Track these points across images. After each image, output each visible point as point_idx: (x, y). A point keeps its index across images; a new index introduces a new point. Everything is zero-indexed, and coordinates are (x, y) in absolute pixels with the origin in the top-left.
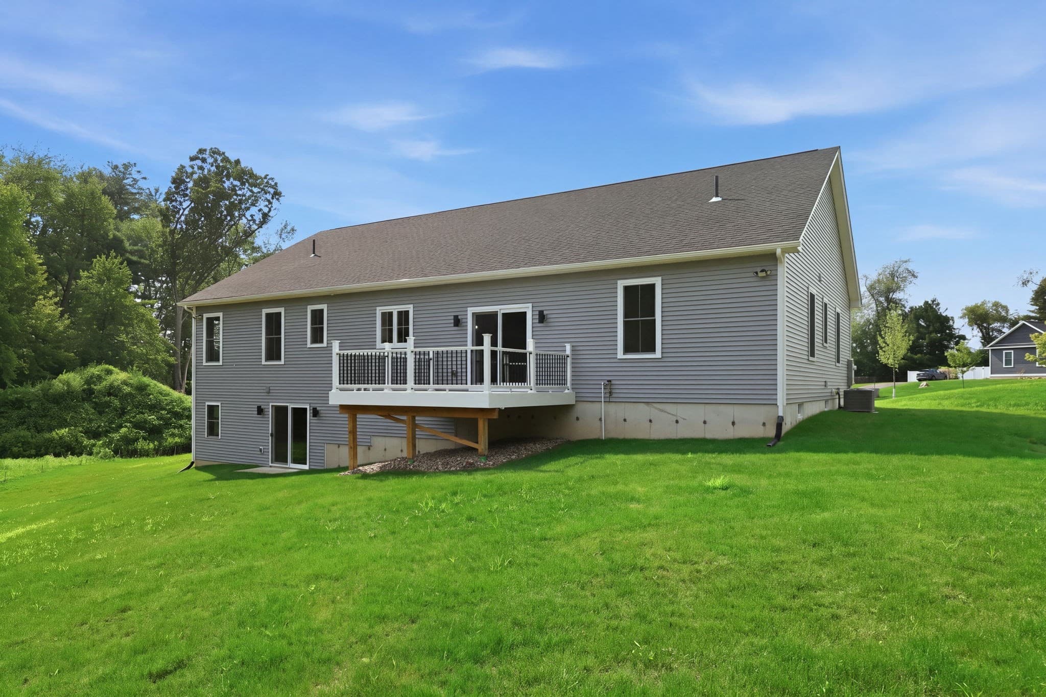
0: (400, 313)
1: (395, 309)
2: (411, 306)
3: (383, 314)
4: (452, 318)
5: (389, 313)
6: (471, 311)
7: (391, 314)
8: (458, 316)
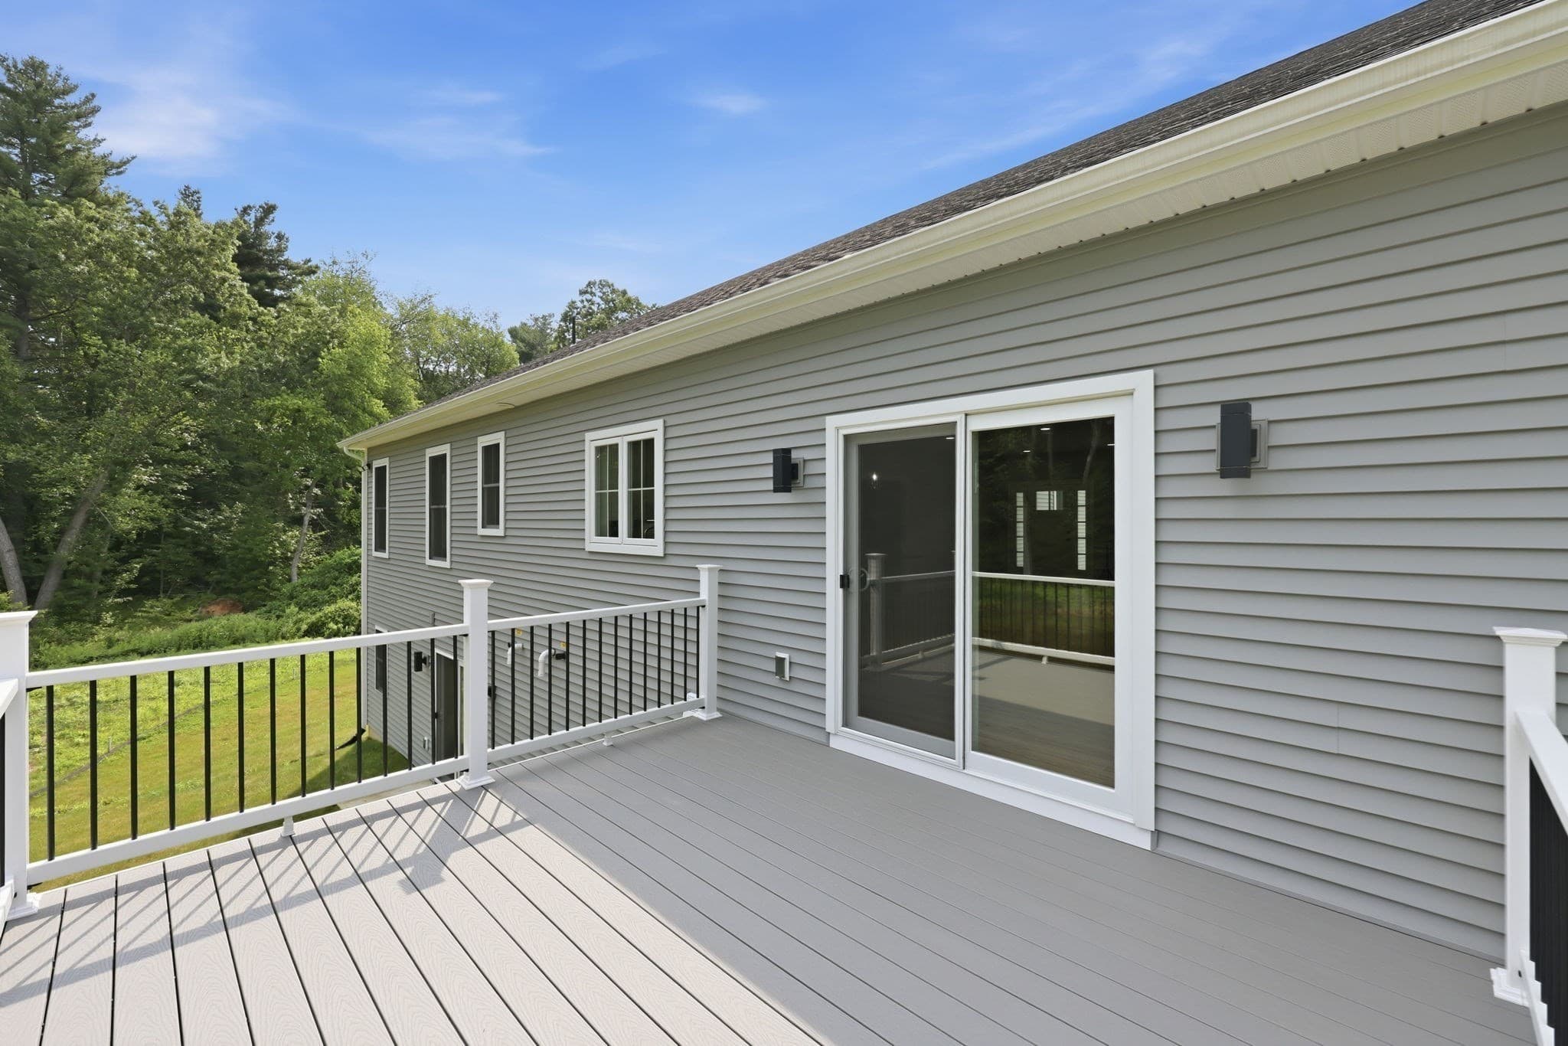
0: (634, 446)
1: (622, 436)
2: (659, 424)
3: (600, 450)
4: (769, 458)
5: (611, 446)
6: (838, 427)
7: (614, 448)
8: (787, 452)
